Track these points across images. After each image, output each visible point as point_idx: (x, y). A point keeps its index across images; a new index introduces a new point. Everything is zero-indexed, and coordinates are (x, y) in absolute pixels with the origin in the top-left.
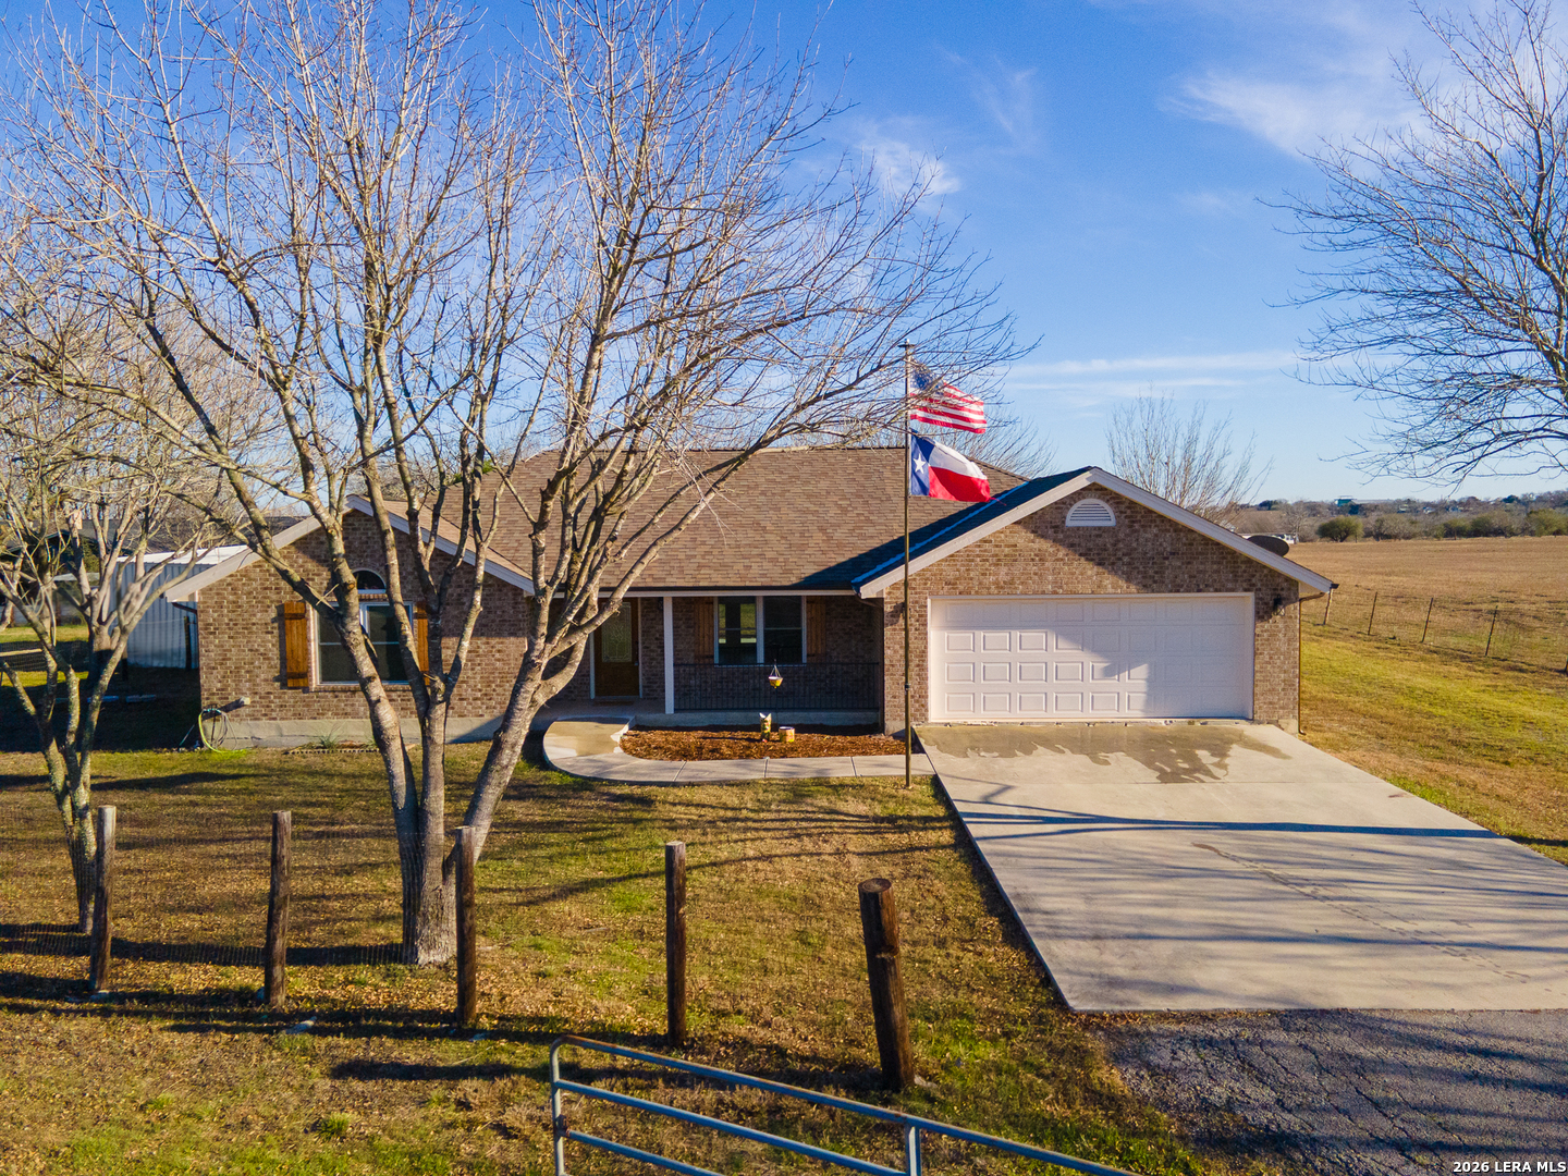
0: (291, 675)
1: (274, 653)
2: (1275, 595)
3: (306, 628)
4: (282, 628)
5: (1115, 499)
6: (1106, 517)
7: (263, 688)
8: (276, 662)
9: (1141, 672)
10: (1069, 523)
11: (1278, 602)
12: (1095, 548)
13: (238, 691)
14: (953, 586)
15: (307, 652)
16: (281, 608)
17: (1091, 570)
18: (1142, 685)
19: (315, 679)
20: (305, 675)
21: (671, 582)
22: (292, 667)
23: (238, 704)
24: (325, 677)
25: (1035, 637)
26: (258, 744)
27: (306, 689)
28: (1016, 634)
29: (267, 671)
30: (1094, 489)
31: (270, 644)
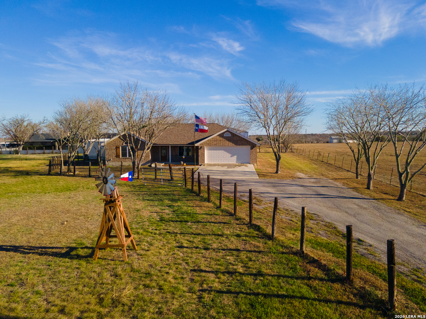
0: (117, 156)
1: (115, 153)
2: (253, 146)
3: (120, 149)
4: (116, 149)
5: (231, 133)
6: (230, 135)
7: (114, 158)
8: (115, 154)
9: (236, 157)
10: (224, 136)
11: (254, 147)
12: (228, 139)
13: (110, 158)
14: (209, 144)
15: (120, 153)
16: (116, 146)
17: (228, 142)
18: (236, 159)
19: (121, 157)
20: (119, 156)
21: (170, 143)
22: (118, 155)
23: (110, 160)
24: (122, 157)
25: (220, 151)
26: (113, 165)
27: (119, 158)
28: (218, 151)
29: (114, 155)
30: (227, 131)
31: (115, 152)
